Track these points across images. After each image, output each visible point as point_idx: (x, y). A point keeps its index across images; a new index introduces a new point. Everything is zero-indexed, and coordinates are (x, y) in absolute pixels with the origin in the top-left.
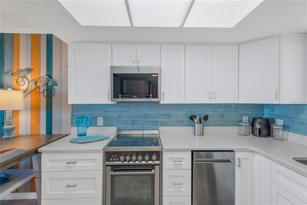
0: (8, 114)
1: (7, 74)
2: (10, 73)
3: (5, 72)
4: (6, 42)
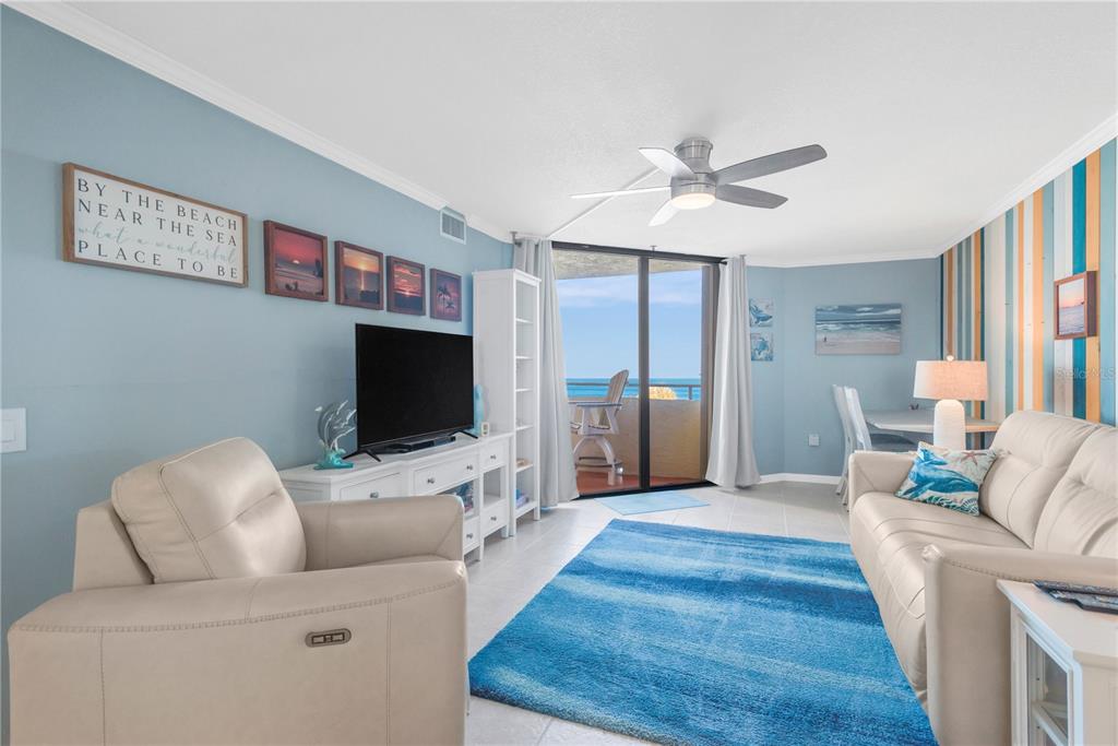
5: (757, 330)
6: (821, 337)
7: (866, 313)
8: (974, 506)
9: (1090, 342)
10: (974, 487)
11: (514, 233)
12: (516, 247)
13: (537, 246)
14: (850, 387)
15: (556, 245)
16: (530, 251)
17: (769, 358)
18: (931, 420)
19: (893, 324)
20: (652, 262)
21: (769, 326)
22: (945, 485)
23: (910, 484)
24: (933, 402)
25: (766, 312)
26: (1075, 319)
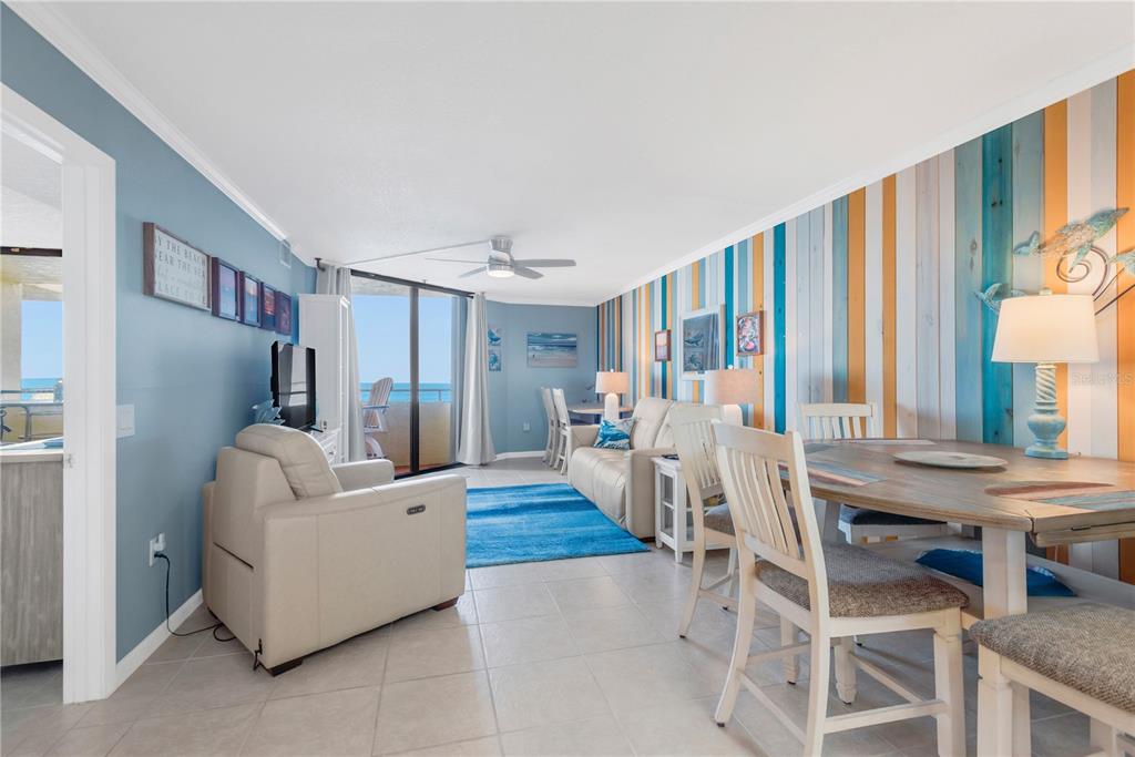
0: (1044, 376)
1: (1024, 249)
2: (1034, 245)
3: (1015, 244)
4: (1018, 148)
5: (492, 348)
6: (531, 354)
7: (557, 339)
8: (627, 446)
9: (668, 363)
10: (628, 437)
11: (318, 260)
12: (319, 272)
13: (338, 272)
14: (557, 388)
15: (354, 272)
16: (332, 276)
17: (499, 369)
18: (603, 407)
19: (572, 347)
20: (421, 291)
21: (499, 345)
22: (616, 437)
23: (600, 439)
24: (604, 395)
25: (497, 335)
26: (662, 352)
